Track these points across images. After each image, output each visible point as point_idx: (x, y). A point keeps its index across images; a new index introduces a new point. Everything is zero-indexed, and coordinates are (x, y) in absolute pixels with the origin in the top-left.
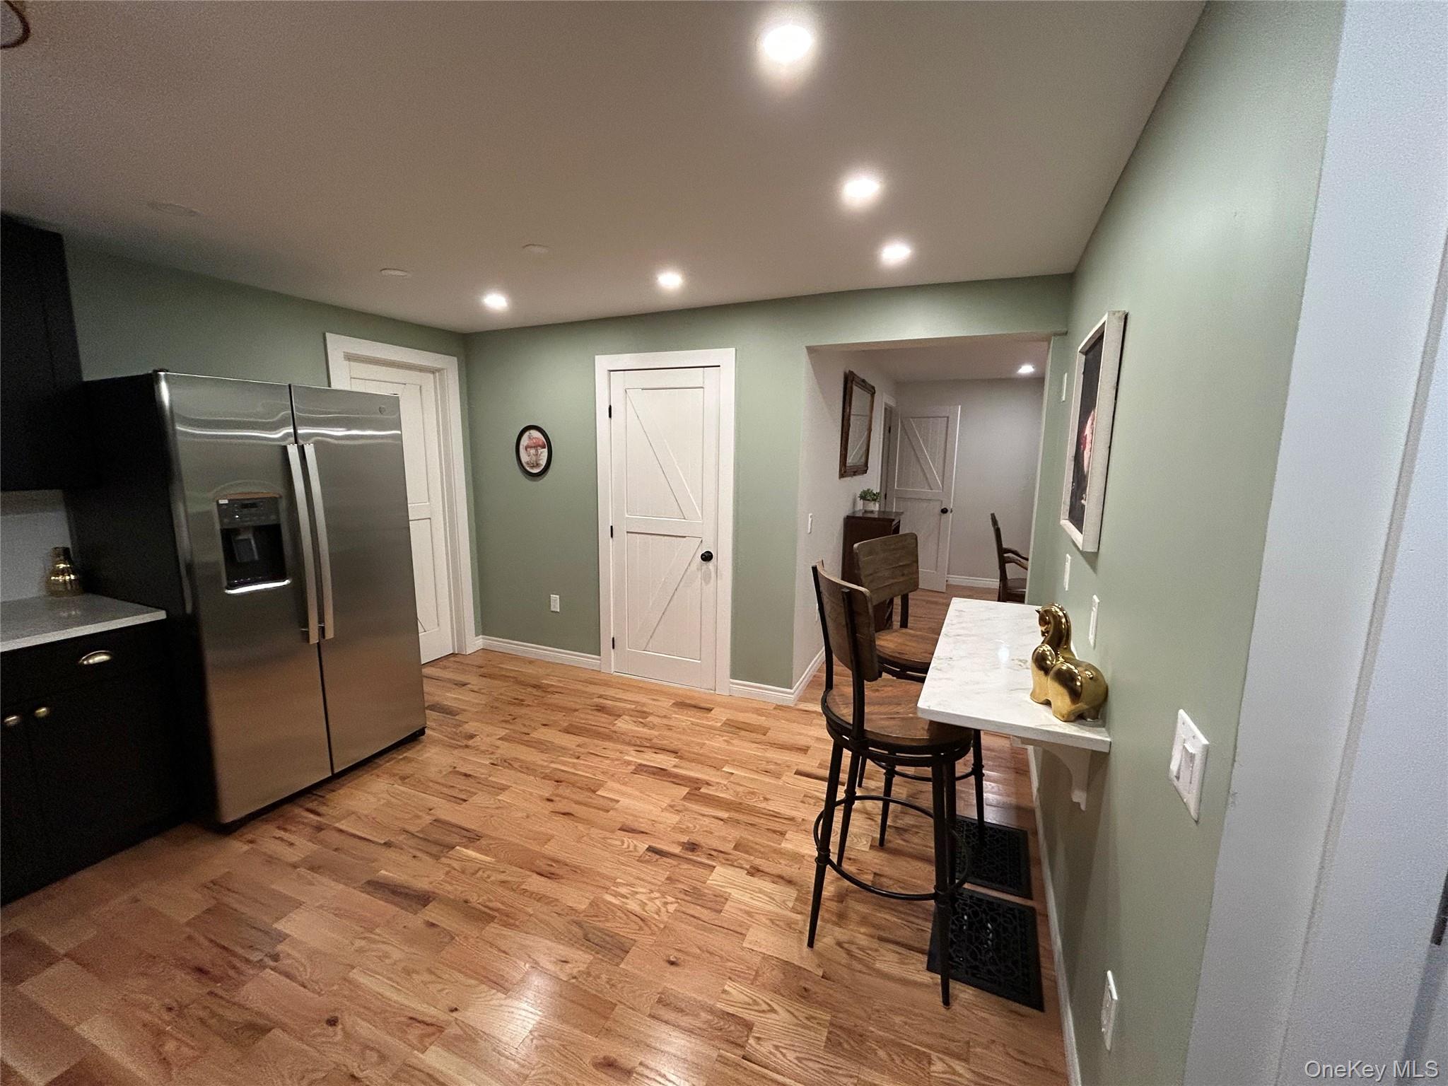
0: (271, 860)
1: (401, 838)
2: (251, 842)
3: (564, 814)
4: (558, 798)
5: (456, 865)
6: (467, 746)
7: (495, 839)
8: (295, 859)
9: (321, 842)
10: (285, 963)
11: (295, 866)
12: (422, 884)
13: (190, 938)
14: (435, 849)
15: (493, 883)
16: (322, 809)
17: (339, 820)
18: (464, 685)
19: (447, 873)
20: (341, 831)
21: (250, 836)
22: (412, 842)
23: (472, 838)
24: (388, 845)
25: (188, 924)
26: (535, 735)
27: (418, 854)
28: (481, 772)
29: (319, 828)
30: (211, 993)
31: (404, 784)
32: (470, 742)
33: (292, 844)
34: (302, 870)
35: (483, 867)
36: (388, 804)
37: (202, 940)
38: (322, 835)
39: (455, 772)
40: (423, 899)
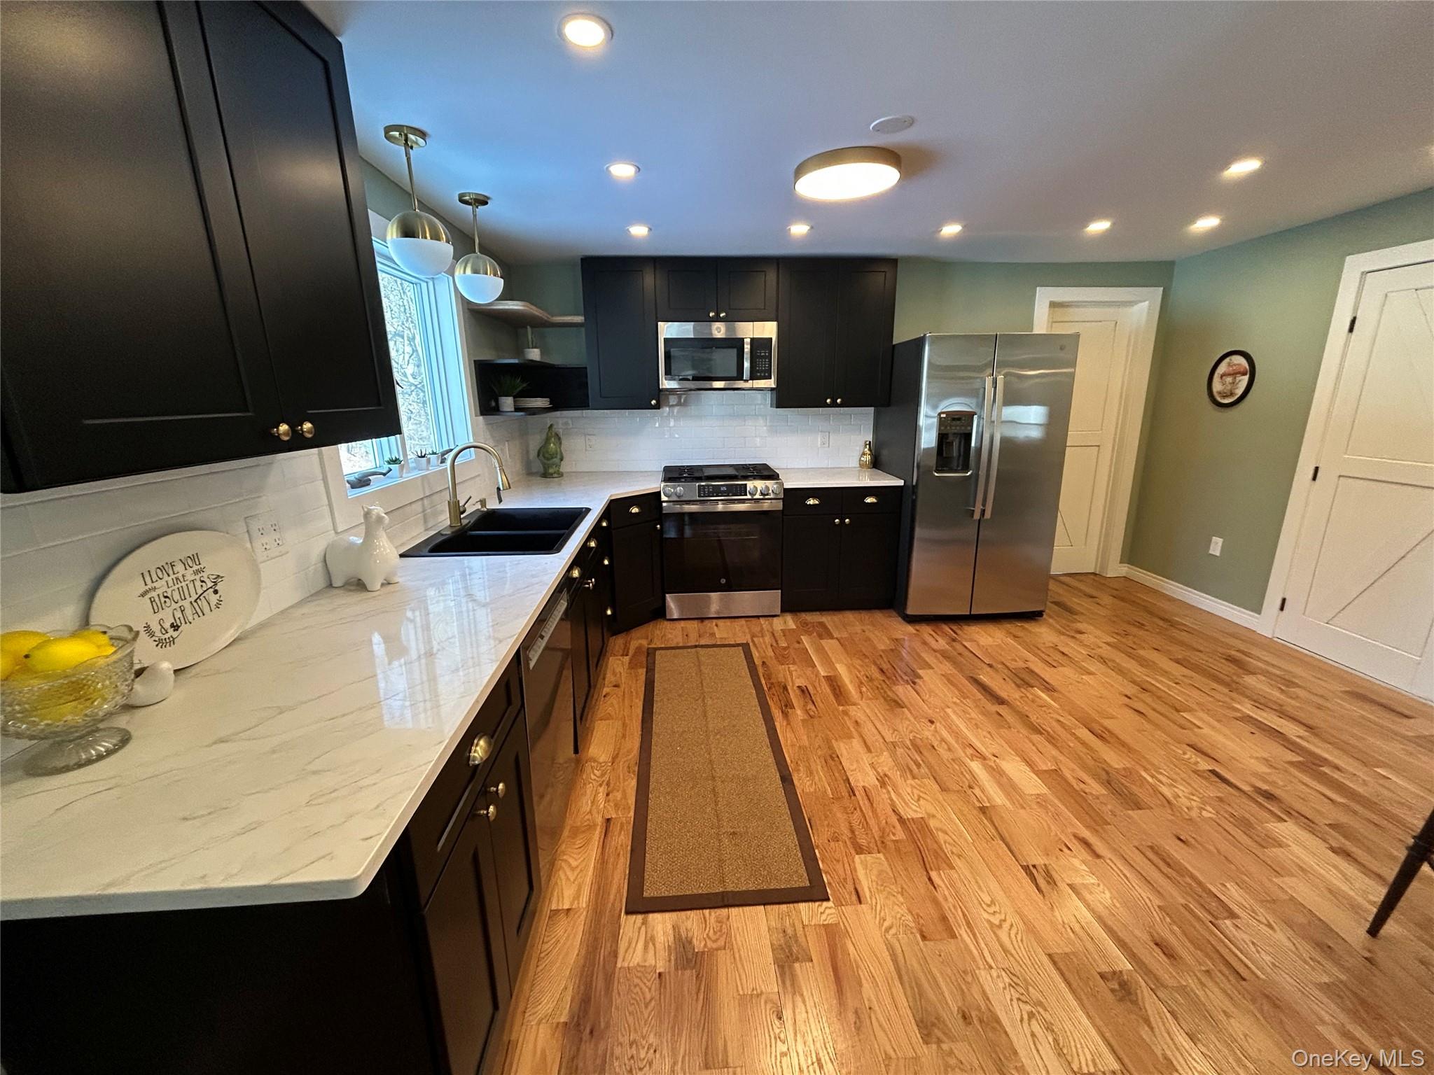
0: (925, 643)
1: (999, 666)
2: (917, 630)
3: (1135, 710)
4: (1136, 699)
5: (1030, 697)
6: (1073, 637)
7: (1065, 696)
8: (935, 647)
9: (952, 646)
10: (917, 687)
11: (935, 651)
12: (1003, 695)
13: (881, 656)
14: (1019, 682)
15: (1052, 718)
16: (959, 632)
17: (966, 640)
18: (1092, 597)
19: (1022, 697)
20: (966, 647)
21: (917, 627)
22: (1006, 671)
23: (1049, 689)
24: (990, 666)
25: (883, 651)
26: (1141, 652)
27: (1006, 678)
28: (1078, 657)
29: (954, 640)
30: (884, 681)
31: (1015, 641)
32: (1078, 636)
33: (937, 641)
34: (939, 655)
35: (1050, 707)
36: (999, 646)
37: (885, 659)
38: (954, 644)
39: (1055, 648)
40: (1001, 701)
